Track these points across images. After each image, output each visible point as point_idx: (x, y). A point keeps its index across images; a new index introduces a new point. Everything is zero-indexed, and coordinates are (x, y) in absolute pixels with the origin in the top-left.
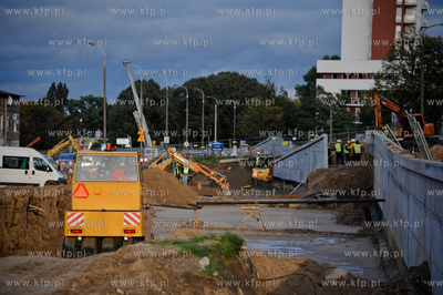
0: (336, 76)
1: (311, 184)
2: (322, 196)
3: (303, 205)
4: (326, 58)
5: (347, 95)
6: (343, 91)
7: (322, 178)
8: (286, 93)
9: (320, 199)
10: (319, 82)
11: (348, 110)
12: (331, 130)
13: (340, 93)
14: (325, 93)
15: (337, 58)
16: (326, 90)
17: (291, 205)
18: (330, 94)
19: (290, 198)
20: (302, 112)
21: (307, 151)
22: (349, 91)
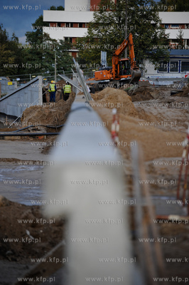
0: (60, 24)
1: (26, 119)
2: (33, 130)
3: (17, 137)
4: (53, 9)
5: (69, 41)
6: (66, 38)
7: (35, 114)
8: (17, 39)
9: (32, 132)
10: (46, 30)
11: (70, 54)
12: (56, 71)
13: (63, 39)
14: (50, 40)
15: (61, 9)
16: (52, 37)
17: (6, 137)
18: (55, 40)
19: (7, 131)
20: (30, 56)
21: (26, 90)
22: (71, 38)
